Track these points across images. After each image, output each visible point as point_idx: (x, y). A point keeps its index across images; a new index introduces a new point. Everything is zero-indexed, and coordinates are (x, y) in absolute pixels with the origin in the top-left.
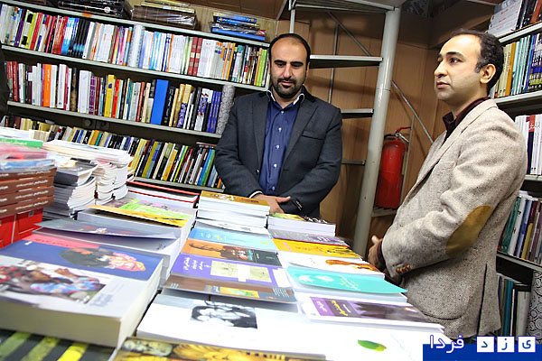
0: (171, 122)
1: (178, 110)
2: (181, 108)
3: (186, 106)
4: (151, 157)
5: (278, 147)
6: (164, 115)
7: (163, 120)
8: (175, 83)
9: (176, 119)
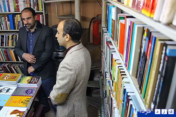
0: (16, 28)
1: (17, 24)
2: (19, 23)
3: (20, 22)
4: (14, 40)
5: (31, 47)
6: (14, 26)
7: (14, 28)
8: (14, 15)
9: (18, 27)
